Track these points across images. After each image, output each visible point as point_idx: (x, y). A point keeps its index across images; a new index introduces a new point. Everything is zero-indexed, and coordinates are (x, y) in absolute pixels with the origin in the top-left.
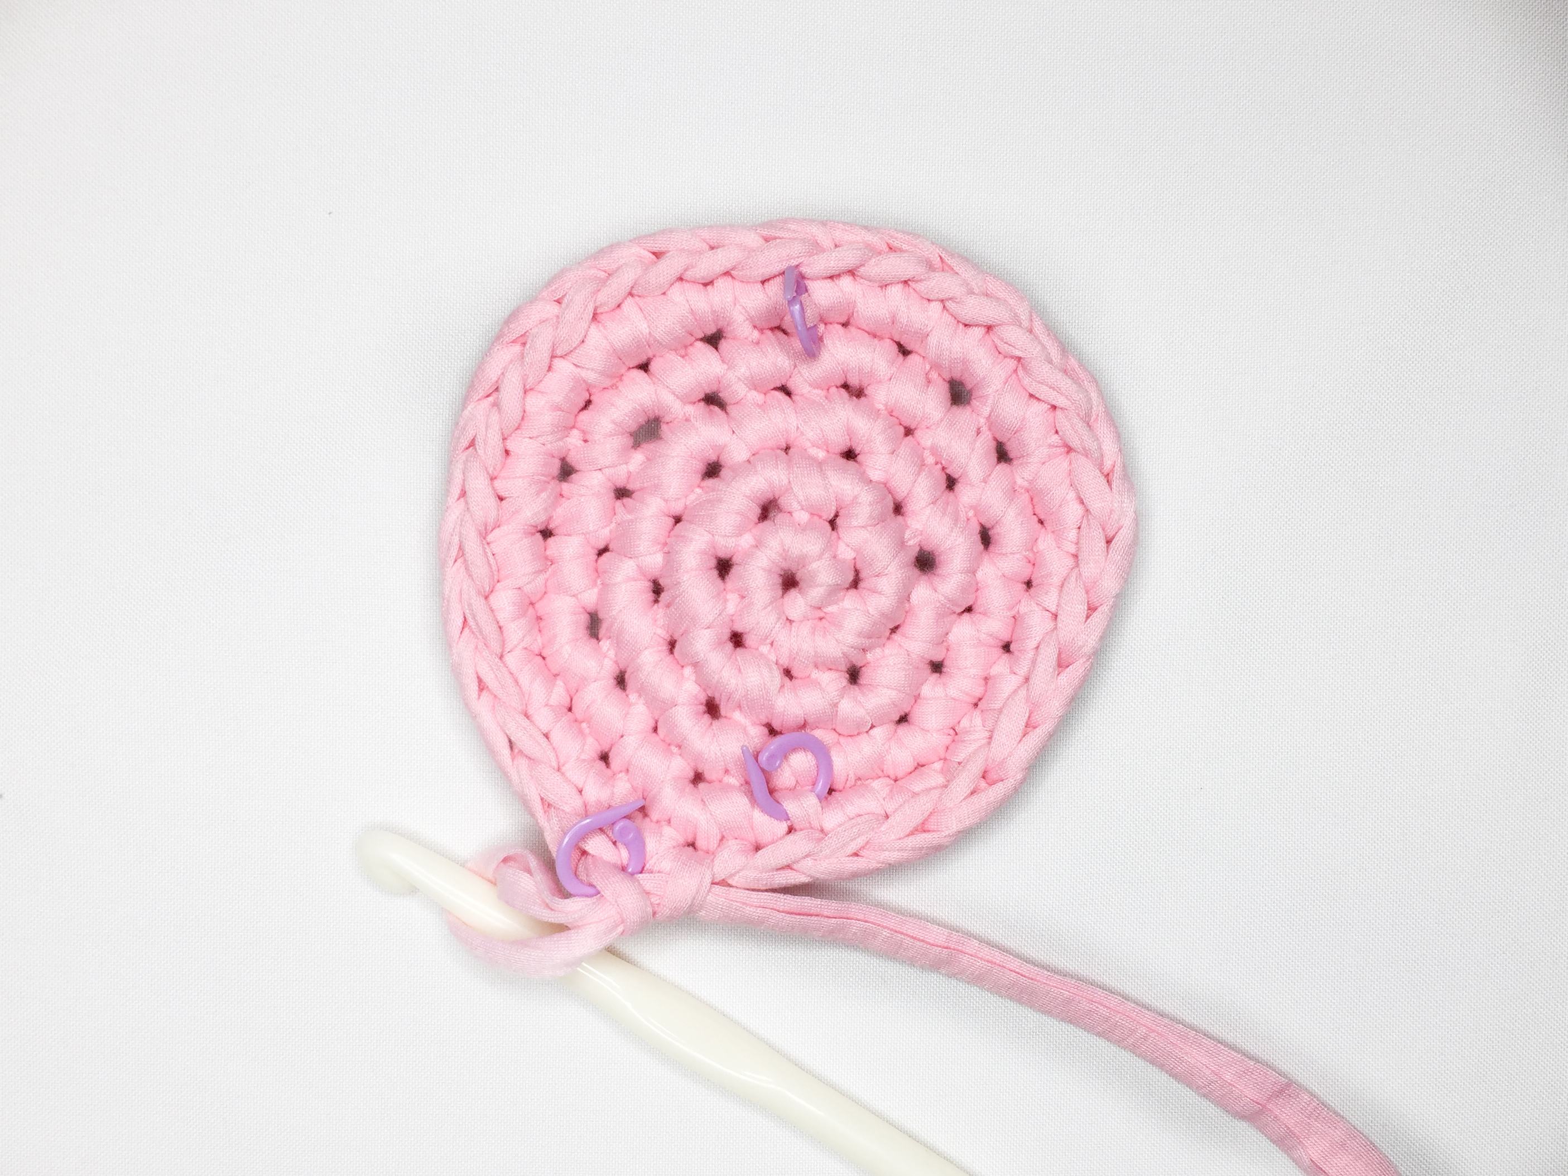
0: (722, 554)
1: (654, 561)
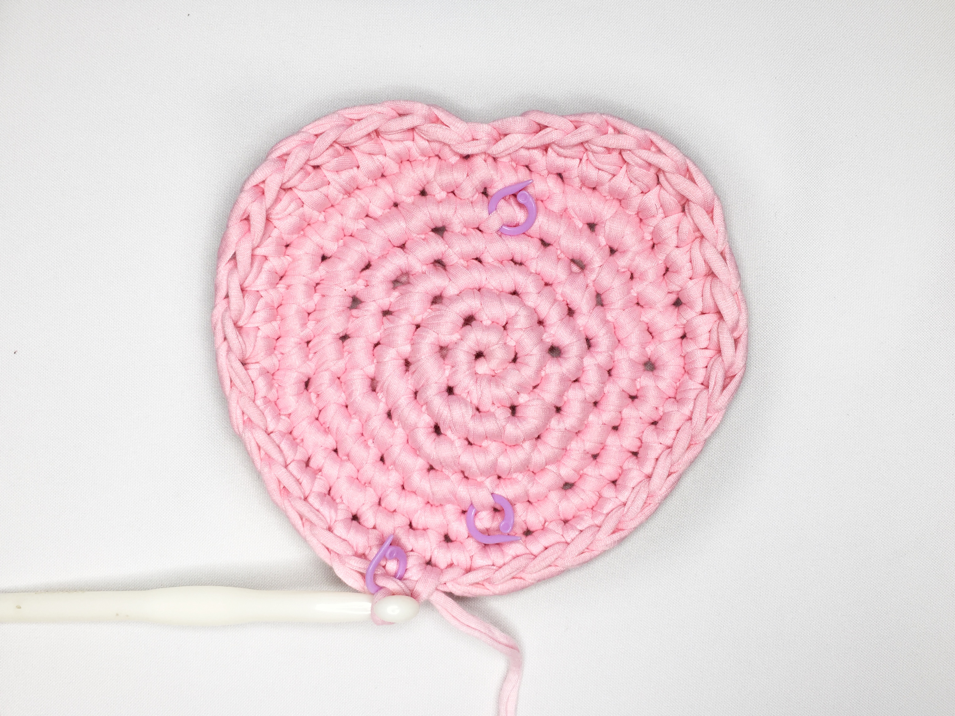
0: (443, 344)
1: (406, 349)
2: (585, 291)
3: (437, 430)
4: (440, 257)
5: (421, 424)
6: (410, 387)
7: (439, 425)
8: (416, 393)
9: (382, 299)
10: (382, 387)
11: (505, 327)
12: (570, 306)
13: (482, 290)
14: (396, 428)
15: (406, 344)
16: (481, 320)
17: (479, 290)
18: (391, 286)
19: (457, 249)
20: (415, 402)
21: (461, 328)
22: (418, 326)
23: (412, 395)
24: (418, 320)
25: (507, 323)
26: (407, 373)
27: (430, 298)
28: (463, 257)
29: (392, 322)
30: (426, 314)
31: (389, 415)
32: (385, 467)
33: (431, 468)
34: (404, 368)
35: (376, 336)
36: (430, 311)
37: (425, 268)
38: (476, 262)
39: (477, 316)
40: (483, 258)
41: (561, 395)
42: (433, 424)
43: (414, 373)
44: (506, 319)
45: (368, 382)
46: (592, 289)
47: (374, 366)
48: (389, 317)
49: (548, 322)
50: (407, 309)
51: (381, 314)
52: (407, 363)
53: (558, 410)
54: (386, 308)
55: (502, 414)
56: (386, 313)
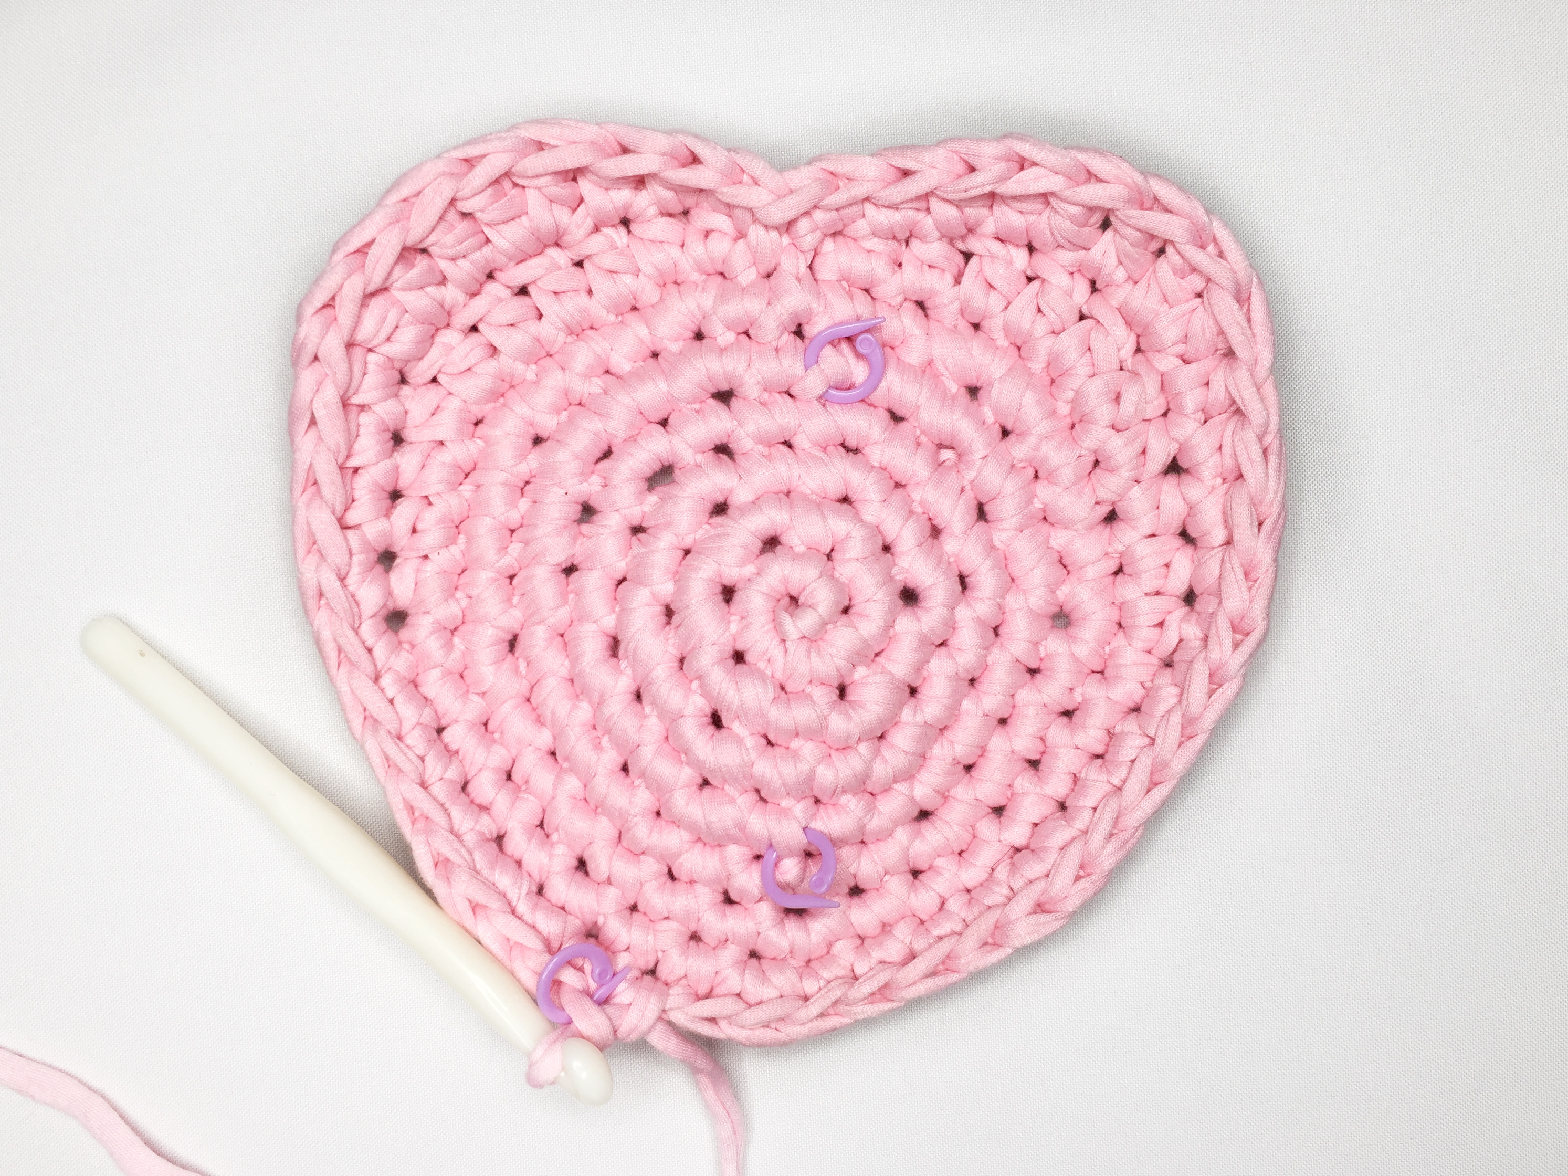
0: (727, 582)
1: (666, 589)
2: (959, 499)
3: (716, 721)
4: (725, 440)
5: (690, 710)
6: (671, 649)
7: (719, 713)
8: (682, 661)
9: (630, 507)
10: (626, 651)
11: (829, 557)
12: (934, 523)
13: (791, 495)
14: (646, 717)
15: (666, 581)
16: (792, 545)
17: (788, 494)
18: (645, 485)
19: (751, 428)
20: (680, 674)
21: (758, 556)
22: (687, 552)
23: (675, 664)
24: (688, 542)
25: (832, 550)
26: (668, 627)
27: (709, 507)
28: (761, 440)
29: (644, 546)
30: (701, 532)
31: (638, 696)
32: (629, 781)
33: (706, 783)
34: (663, 619)
35: (621, 566)
36: (707, 527)
37: (700, 458)
38: (784, 449)
39: (783, 539)
40: (795, 441)
41: (919, 667)
42: (708, 711)
43: (678, 627)
44: (830, 543)
45: (606, 641)
46: (969, 494)
47: (614, 616)
48: (641, 536)
49: (898, 549)
50: (668, 525)
51: (628, 532)
52: (669, 613)
53: (913, 691)
54: (636, 523)
55: (823, 696)
56: (637, 530)
